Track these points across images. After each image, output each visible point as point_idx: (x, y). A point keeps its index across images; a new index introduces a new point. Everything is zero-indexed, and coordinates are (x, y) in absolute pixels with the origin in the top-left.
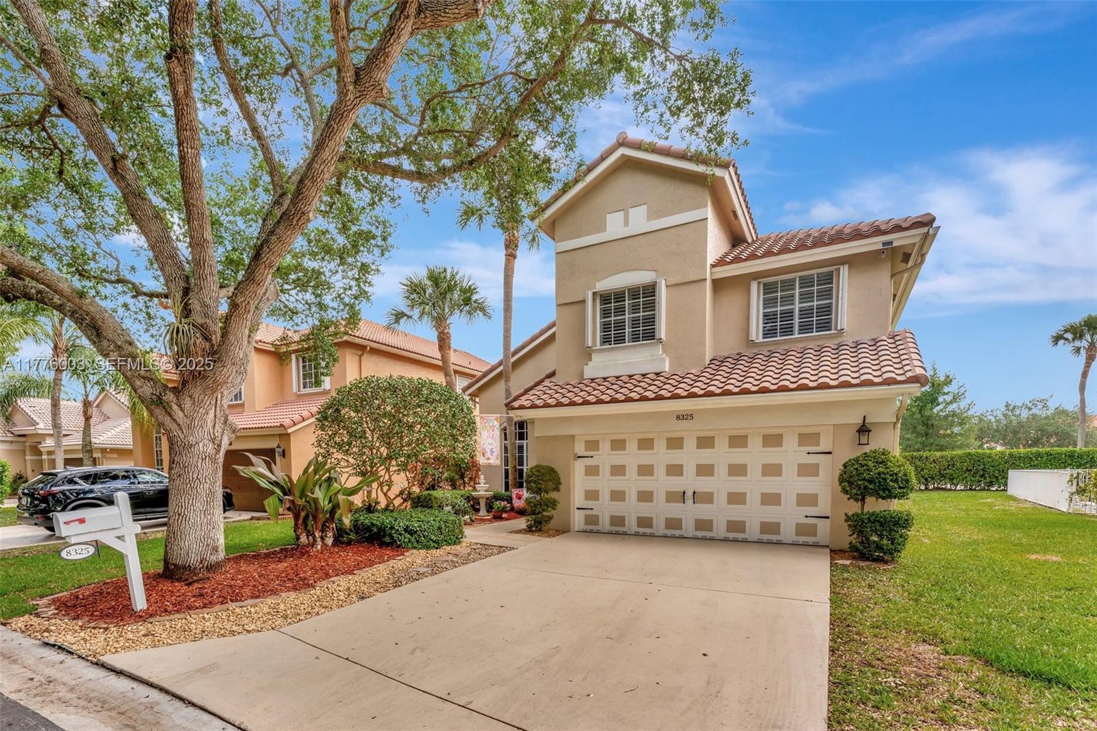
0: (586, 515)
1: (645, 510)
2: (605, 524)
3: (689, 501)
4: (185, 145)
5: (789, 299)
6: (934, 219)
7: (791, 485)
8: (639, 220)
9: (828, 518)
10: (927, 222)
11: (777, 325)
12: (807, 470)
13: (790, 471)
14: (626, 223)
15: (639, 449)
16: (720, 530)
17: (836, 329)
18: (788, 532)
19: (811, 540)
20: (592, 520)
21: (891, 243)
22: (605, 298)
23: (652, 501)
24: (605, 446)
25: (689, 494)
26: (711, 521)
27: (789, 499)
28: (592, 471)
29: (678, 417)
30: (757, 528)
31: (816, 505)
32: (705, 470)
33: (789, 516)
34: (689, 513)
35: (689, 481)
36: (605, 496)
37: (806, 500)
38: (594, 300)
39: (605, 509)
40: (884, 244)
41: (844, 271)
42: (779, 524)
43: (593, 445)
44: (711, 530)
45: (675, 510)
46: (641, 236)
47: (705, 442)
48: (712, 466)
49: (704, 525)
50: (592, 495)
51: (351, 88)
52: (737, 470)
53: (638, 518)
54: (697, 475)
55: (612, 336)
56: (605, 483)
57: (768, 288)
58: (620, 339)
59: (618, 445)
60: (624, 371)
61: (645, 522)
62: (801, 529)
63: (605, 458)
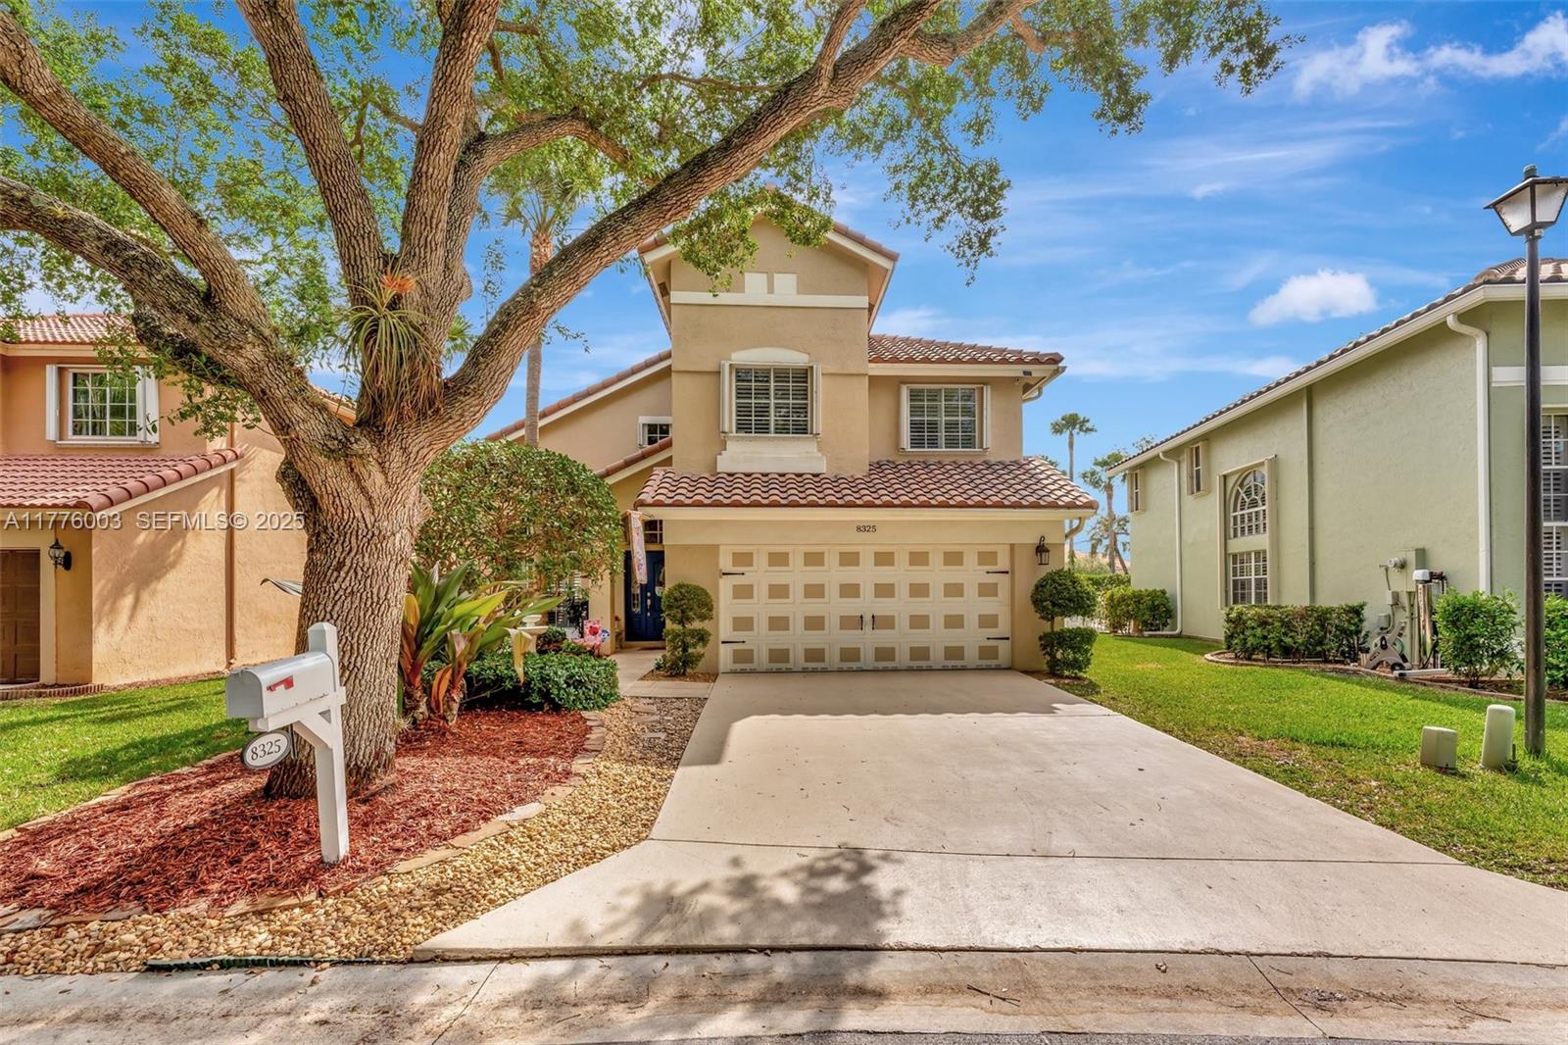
0: (735, 651)
1: (815, 639)
2: (762, 660)
3: (868, 627)
4: (473, 33)
5: (934, 410)
6: (1062, 359)
7: (973, 606)
8: (786, 289)
9: (1008, 639)
10: (1055, 360)
11: (923, 434)
12: (988, 590)
13: (971, 591)
14: (771, 290)
15: (805, 565)
16: (903, 658)
17: (982, 447)
18: (971, 657)
19: (993, 663)
20: (743, 656)
21: (1030, 374)
22: (742, 374)
23: (823, 629)
24: (761, 561)
25: (868, 619)
26: (893, 649)
27: (971, 622)
28: (743, 592)
29: (859, 529)
30: (941, 653)
31: (996, 626)
32: (884, 590)
33: (971, 638)
34: (868, 641)
35: (867, 604)
36: (761, 626)
37: (988, 621)
38: (731, 373)
39: (761, 641)
40: (1025, 373)
41: (987, 391)
42: (963, 648)
43: (744, 559)
44: (894, 660)
45: (852, 638)
46: (789, 310)
47: (884, 559)
48: (892, 586)
49: (884, 653)
50: (743, 623)
51: (825, 84)
52: (919, 590)
53: (806, 650)
54: (876, 596)
55: (751, 422)
56: (761, 607)
57: (915, 396)
58: (763, 428)
59: (779, 559)
60: (773, 468)
61: (815, 655)
62: (987, 652)
63: (760, 575)
